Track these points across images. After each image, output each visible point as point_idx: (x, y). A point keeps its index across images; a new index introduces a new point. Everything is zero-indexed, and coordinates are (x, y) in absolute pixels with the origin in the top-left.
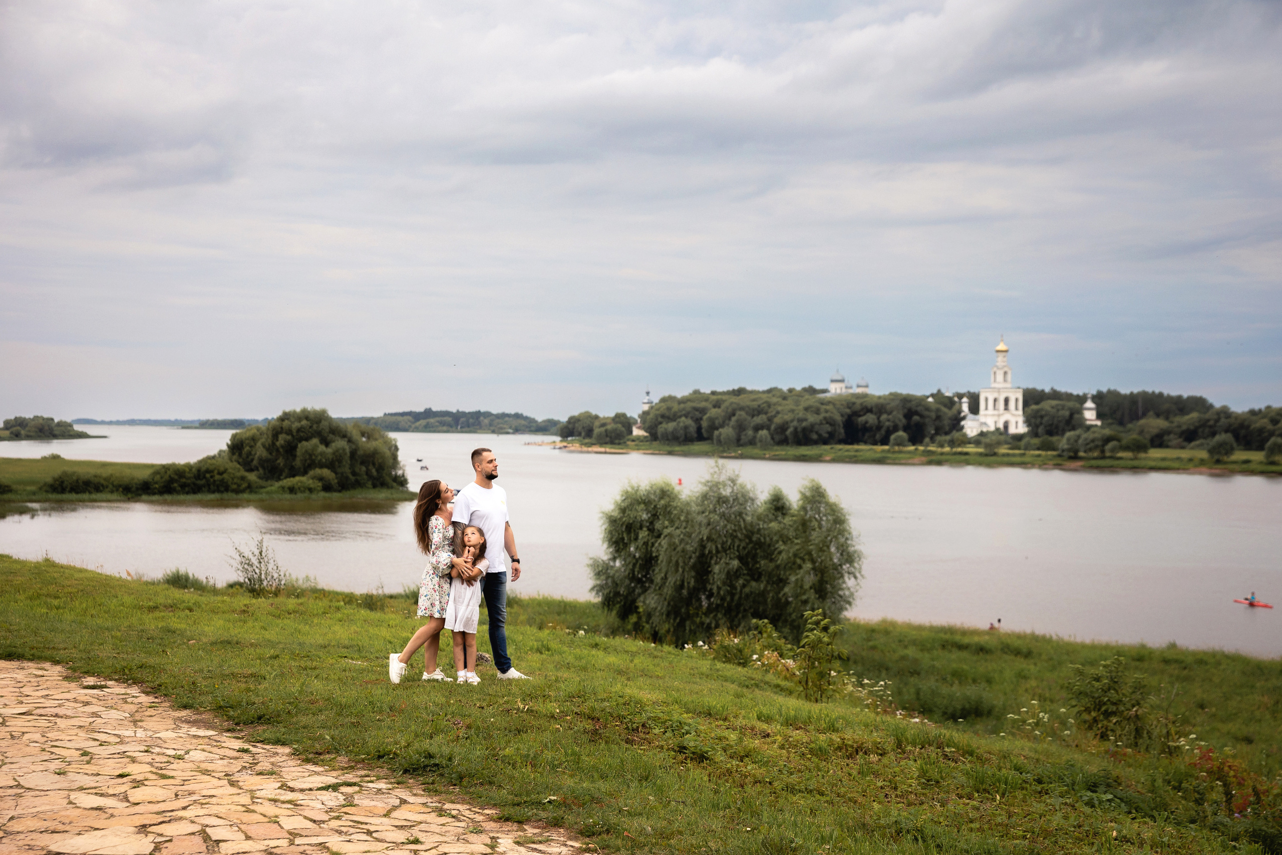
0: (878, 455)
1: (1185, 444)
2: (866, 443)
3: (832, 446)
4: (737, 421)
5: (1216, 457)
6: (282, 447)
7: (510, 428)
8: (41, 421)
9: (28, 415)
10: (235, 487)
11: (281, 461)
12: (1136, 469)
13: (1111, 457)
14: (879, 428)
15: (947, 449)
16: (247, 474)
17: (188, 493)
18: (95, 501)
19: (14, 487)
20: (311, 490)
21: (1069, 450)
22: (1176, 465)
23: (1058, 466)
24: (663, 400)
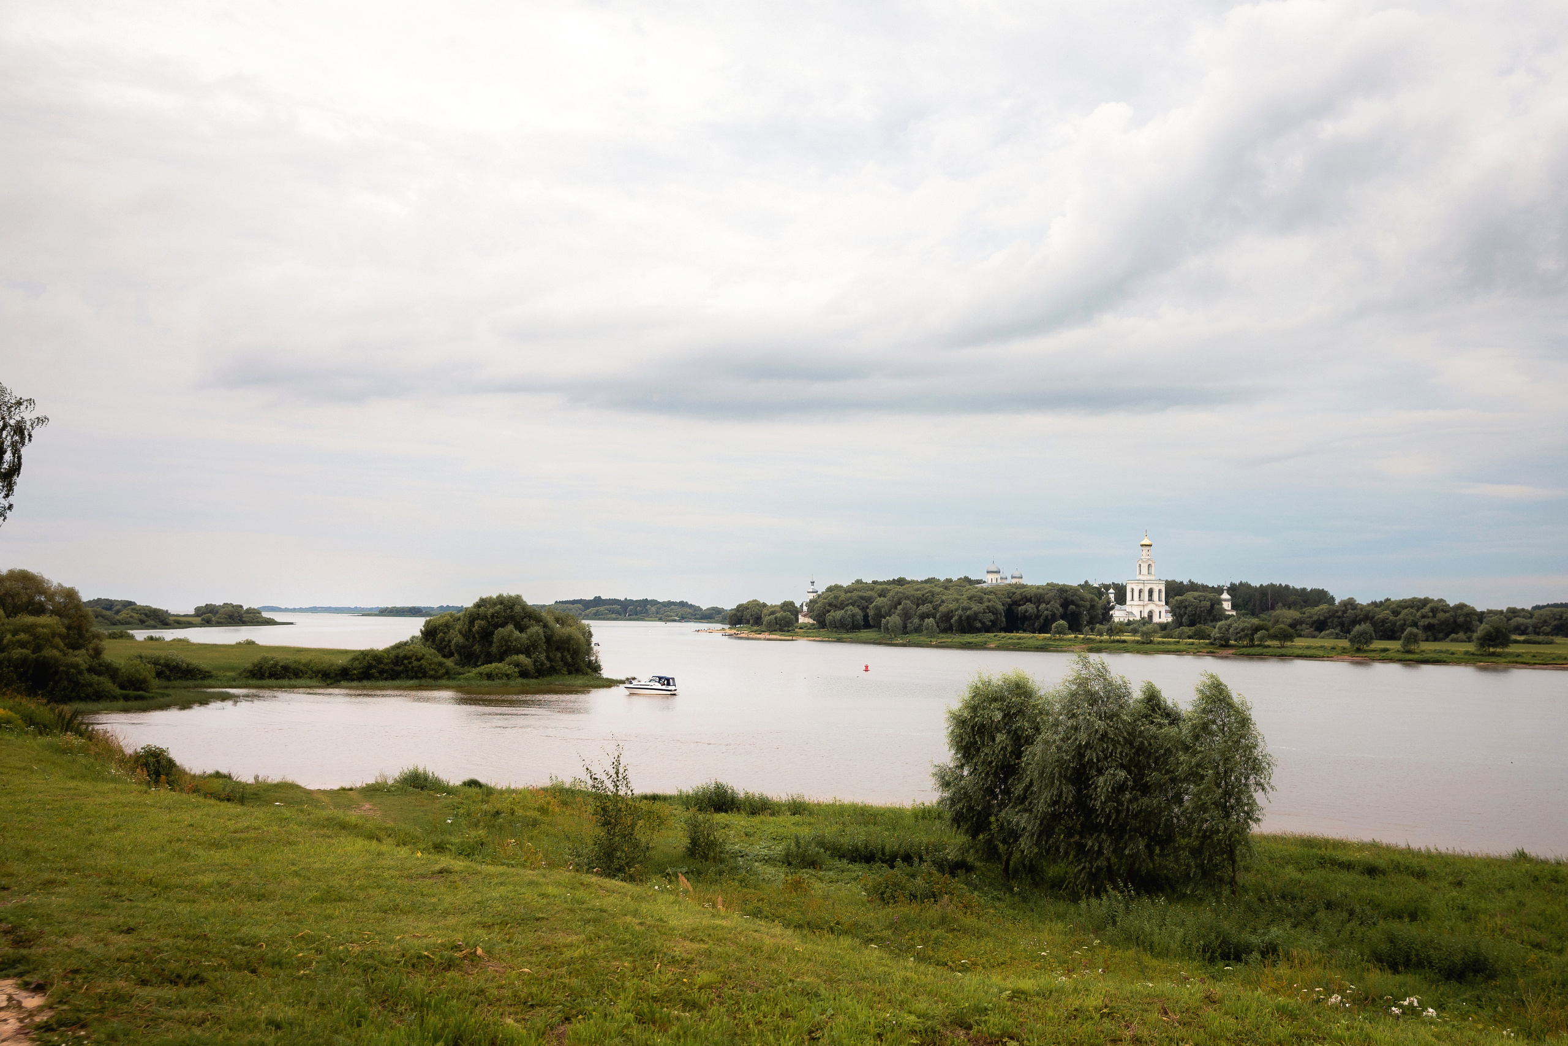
0: (1040, 643)
1: (1316, 633)
2: (1025, 631)
3: (995, 634)
4: (903, 609)
5: (1357, 646)
6: (478, 633)
7: (677, 615)
8: (231, 608)
9: (218, 602)
10: (433, 673)
11: (477, 648)
12: (1283, 657)
13: (1258, 646)
14: (1038, 617)
15: (1105, 637)
16: (444, 660)
17: (386, 679)
18: (295, 687)
19: (214, 673)
20: (507, 676)
21: (1221, 639)
22: (1321, 653)
23: (1211, 654)
24: (830, 589)
